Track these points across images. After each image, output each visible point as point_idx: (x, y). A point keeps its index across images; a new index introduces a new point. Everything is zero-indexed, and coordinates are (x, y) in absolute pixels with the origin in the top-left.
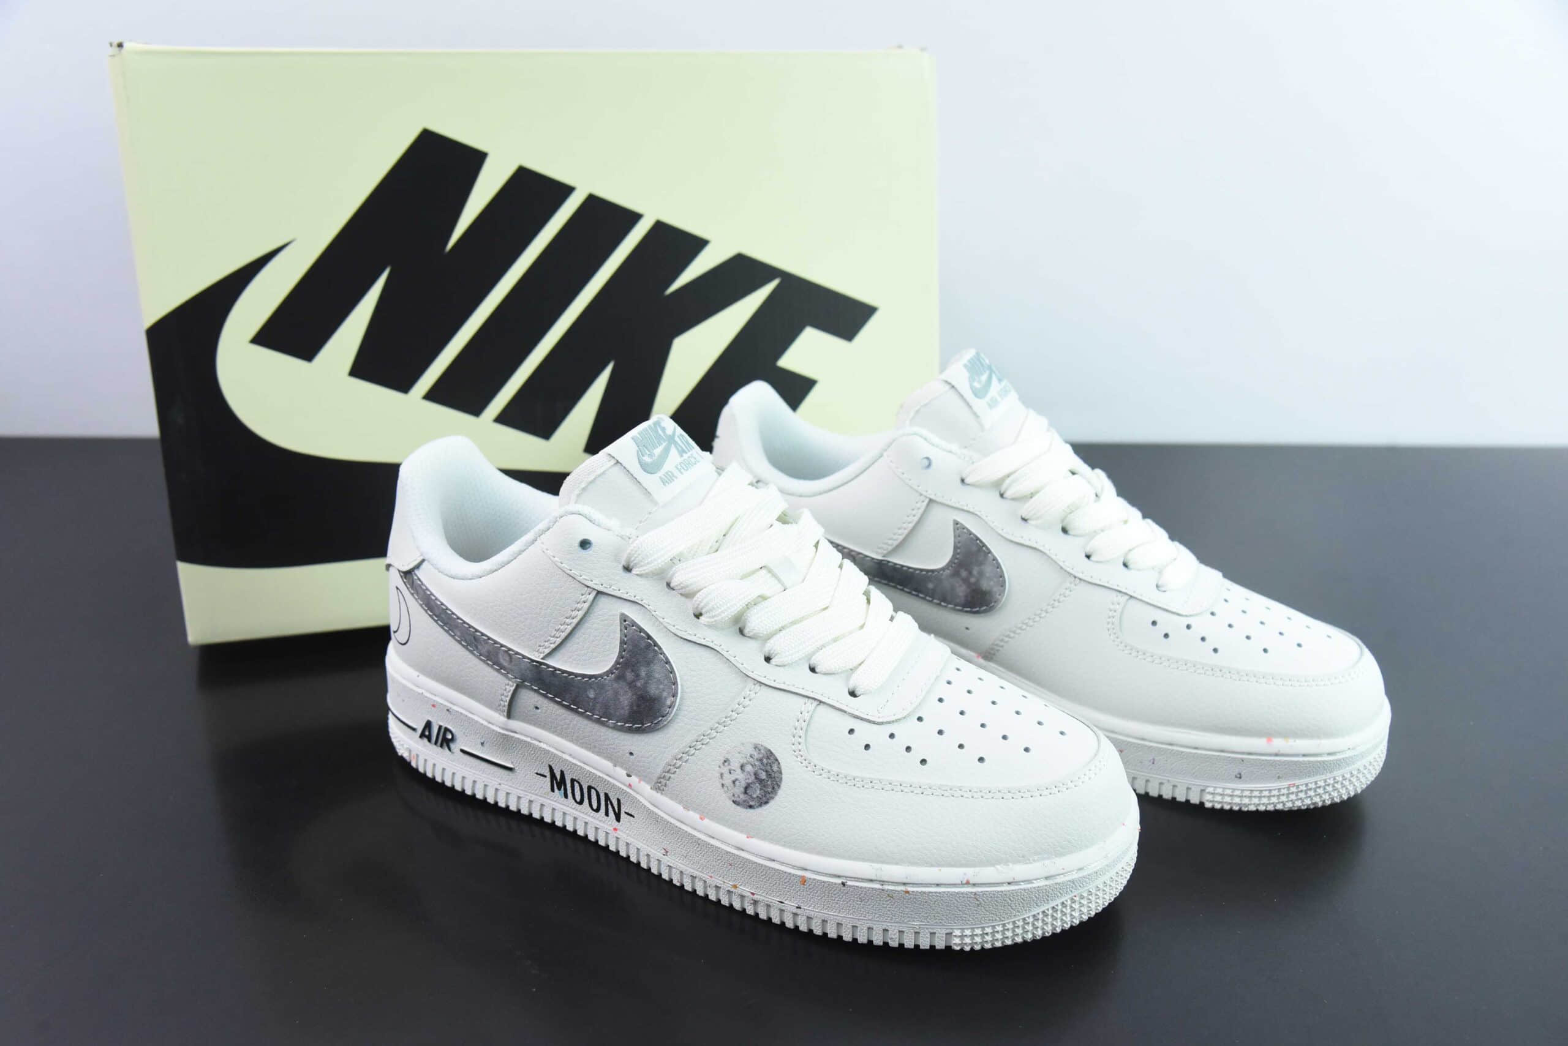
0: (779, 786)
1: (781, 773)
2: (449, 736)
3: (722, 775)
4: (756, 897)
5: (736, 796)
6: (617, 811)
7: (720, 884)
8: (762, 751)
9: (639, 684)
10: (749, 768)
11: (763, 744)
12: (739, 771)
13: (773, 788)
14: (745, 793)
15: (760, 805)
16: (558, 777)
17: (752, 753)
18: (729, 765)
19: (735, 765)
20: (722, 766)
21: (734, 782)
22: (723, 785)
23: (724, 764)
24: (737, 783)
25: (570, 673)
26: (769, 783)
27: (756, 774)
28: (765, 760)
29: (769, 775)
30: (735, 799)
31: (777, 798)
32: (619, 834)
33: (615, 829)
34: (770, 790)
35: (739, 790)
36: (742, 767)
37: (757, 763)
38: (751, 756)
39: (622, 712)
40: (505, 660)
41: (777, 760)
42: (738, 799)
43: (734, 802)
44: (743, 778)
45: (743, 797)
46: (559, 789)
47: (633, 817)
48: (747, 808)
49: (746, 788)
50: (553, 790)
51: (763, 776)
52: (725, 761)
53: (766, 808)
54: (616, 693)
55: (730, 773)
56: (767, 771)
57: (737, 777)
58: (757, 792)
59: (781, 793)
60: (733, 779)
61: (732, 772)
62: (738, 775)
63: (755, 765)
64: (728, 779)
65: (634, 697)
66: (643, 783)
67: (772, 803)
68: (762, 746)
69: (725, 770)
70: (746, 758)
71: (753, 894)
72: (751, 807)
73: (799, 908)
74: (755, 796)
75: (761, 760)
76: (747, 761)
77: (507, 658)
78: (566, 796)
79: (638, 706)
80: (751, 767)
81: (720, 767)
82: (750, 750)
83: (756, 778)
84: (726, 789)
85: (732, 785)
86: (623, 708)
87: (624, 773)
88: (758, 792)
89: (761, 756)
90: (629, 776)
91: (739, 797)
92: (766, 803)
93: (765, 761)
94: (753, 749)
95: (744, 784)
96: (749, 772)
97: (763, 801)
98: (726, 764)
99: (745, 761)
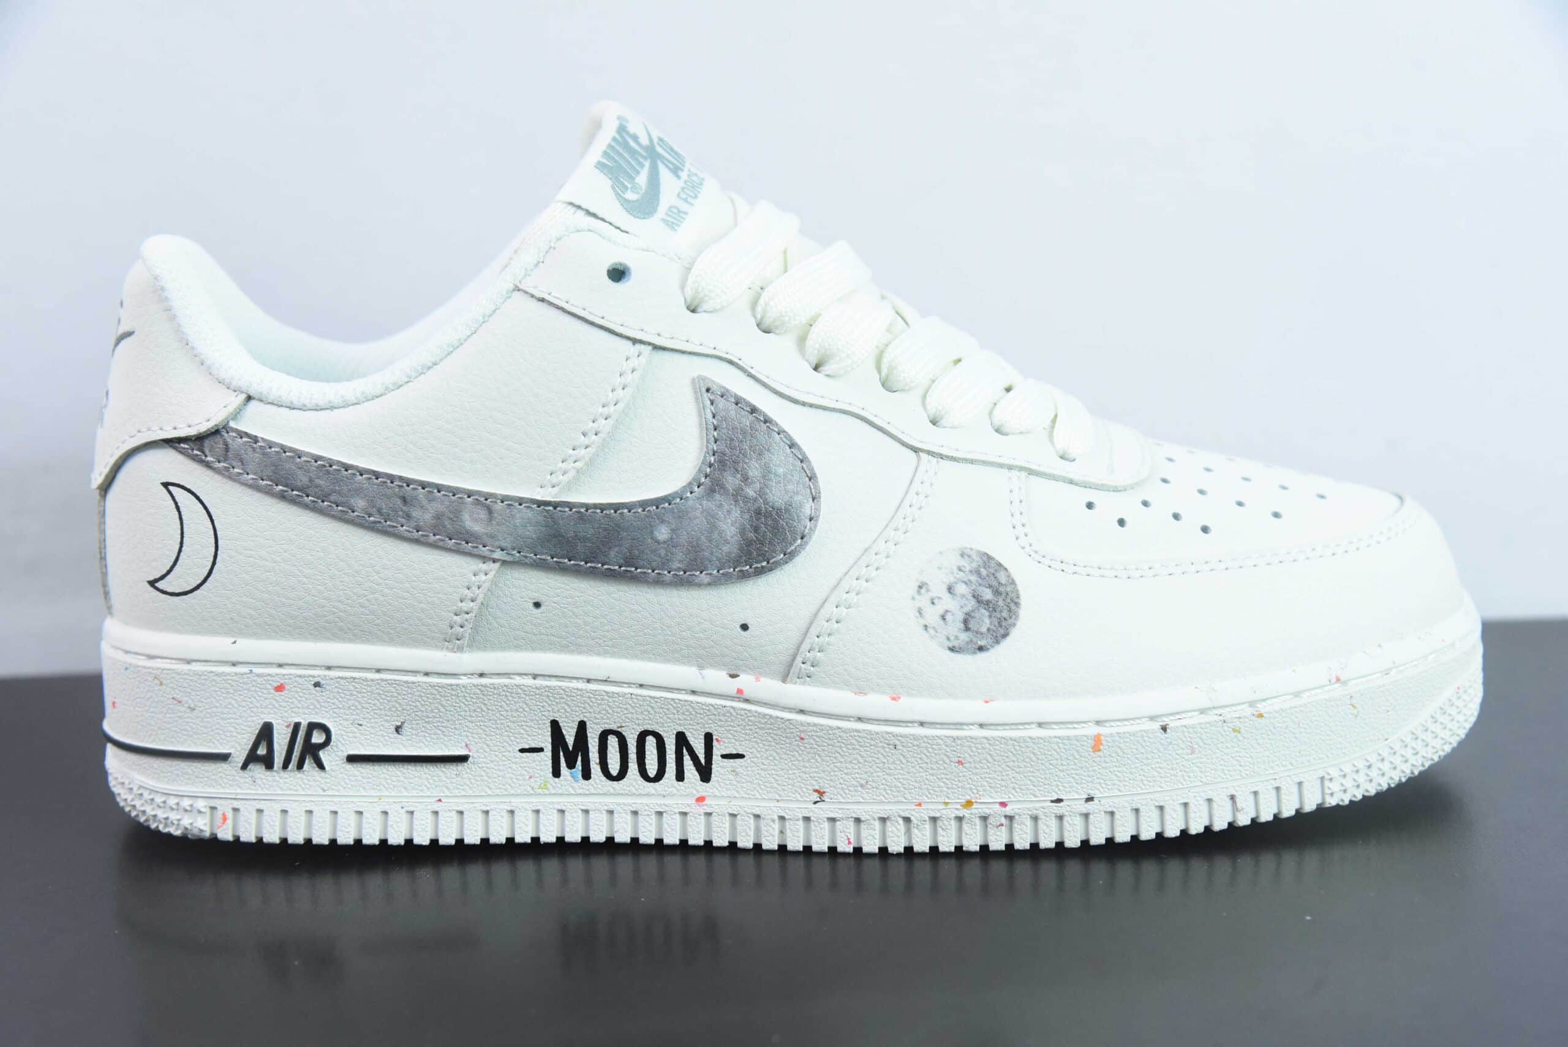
0: (1017, 604)
1: (1013, 583)
2: (317, 738)
3: (920, 611)
4: (1008, 810)
5: (952, 638)
6: (703, 761)
7: (939, 810)
8: (974, 557)
9: (750, 492)
10: (961, 589)
11: (973, 547)
12: (946, 596)
13: (1010, 611)
14: (967, 629)
15: (998, 642)
16: (570, 740)
17: (960, 564)
18: (928, 590)
19: (938, 589)
20: (917, 597)
21: (943, 618)
22: (926, 627)
23: (919, 592)
24: (949, 617)
25: (617, 507)
26: (1001, 603)
27: (977, 597)
28: (982, 570)
29: (997, 593)
30: (951, 645)
31: (1019, 624)
32: (710, 804)
33: (700, 799)
34: (1005, 614)
35: (954, 624)
36: (950, 589)
37: (974, 578)
38: (960, 569)
39: (726, 549)
40: (476, 520)
41: (1000, 565)
42: (956, 643)
43: (952, 649)
44: (956, 607)
45: (964, 637)
46: (571, 765)
47: (741, 756)
48: (975, 653)
49: (965, 622)
50: (556, 773)
51: (988, 595)
52: (920, 587)
53: (1005, 643)
54: (711, 517)
55: (933, 603)
56: (990, 586)
57: (946, 608)
58: (984, 621)
59: (1023, 612)
60: (942, 612)
61: (936, 601)
62: (947, 602)
63: (970, 581)
64: (932, 615)
65: (747, 516)
66: (764, 681)
67: (1015, 633)
68: (971, 549)
69: (923, 601)
70: (952, 573)
71: (1003, 804)
72: (981, 649)
73: (1090, 799)
74: (984, 630)
75: (978, 573)
76: (955, 577)
77: (483, 514)
78: (587, 775)
79: (756, 530)
80: (964, 586)
81: (913, 598)
82: (955, 560)
83: (979, 602)
84: (932, 631)
85: (942, 622)
86: (727, 542)
87: (723, 675)
88: (987, 621)
89: (974, 565)
90: (733, 676)
91: (957, 638)
92: (1005, 636)
93: (984, 572)
94: (960, 558)
95: (960, 616)
96: (963, 596)
97: (1001, 632)
98: (923, 591)
99: (952, 579)
